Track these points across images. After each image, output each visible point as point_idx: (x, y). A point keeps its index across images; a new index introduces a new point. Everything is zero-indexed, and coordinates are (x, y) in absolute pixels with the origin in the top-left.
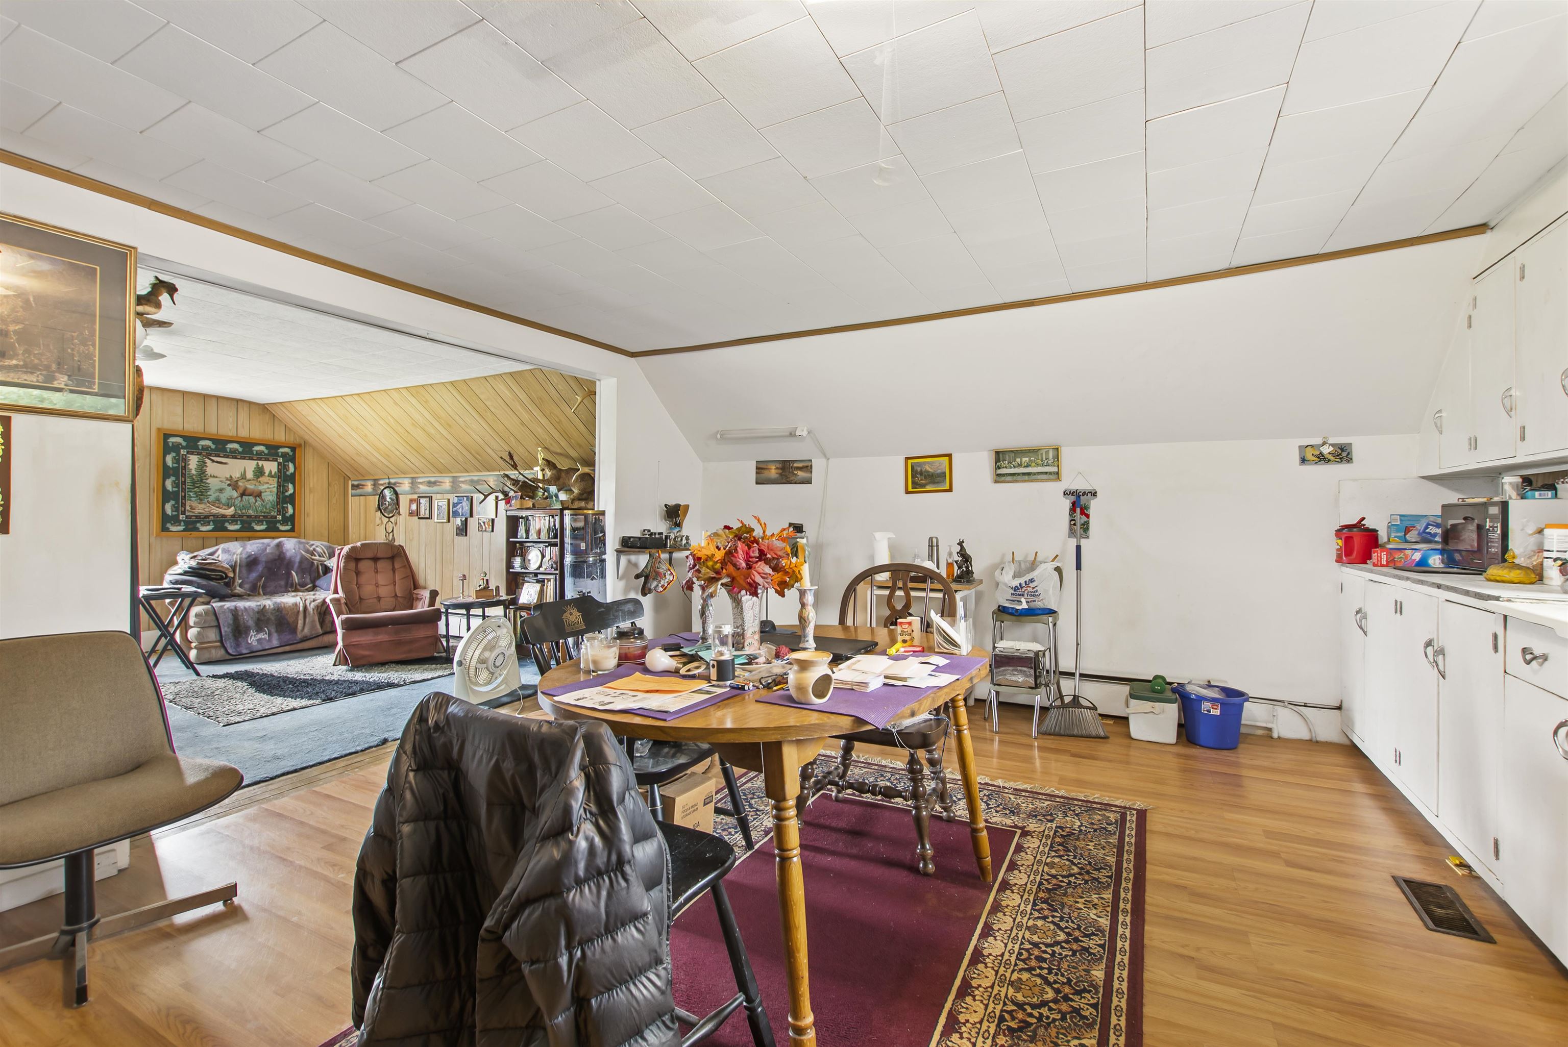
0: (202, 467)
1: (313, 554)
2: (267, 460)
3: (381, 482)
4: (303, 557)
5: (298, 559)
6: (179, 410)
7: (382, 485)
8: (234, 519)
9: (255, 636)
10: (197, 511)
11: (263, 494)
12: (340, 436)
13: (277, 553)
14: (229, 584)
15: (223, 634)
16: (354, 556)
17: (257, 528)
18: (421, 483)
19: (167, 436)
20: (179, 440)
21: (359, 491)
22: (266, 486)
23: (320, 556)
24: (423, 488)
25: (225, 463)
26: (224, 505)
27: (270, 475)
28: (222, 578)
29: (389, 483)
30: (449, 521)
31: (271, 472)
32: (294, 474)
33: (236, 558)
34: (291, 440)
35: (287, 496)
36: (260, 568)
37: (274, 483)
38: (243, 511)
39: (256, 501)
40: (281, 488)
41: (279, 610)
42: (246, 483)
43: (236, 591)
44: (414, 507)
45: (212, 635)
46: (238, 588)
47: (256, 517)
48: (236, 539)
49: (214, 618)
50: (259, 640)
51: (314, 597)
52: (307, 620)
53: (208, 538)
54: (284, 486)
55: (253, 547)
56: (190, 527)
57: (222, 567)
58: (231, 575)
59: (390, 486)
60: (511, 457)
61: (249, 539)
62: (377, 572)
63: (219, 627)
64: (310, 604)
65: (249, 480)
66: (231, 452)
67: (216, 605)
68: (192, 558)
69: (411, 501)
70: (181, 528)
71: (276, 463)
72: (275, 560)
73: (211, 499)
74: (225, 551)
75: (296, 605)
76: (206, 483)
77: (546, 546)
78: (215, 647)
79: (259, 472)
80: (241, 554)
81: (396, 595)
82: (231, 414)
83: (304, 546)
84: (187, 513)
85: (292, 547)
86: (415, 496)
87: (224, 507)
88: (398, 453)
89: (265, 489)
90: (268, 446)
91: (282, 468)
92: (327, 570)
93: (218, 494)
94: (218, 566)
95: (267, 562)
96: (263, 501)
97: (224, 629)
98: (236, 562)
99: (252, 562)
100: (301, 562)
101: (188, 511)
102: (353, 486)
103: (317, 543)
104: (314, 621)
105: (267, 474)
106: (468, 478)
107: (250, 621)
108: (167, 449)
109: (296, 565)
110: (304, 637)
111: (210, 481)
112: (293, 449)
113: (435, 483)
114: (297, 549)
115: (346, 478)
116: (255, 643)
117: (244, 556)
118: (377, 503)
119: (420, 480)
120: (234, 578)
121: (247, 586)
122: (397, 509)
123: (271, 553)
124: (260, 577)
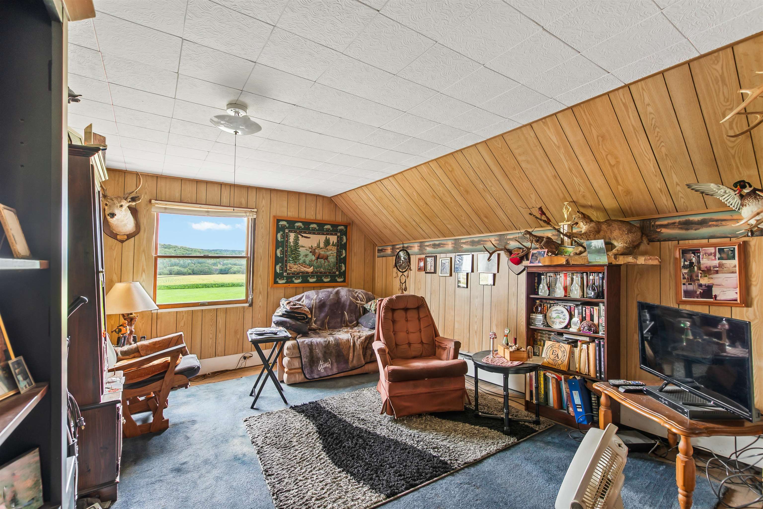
0: (296, 240)
1: (357, 300)
2: (332, 234)
3: (397, 247)
4: (351, 301)
5: (348, 303)
6: (285, 204)
7: (398, 248)
8: (312, 275)
9: (323, 365)
10: (293, 270)
11: (329, 258)
12: (375, 215)
13: (336, 299)
14: (309, 322)
15: (303, 363)
16: (391, 307)
17: (325, 280)
18: (427, 246)
19: (278, 221)
20: (284, 223)
21: (382, 254)
22: (330, 252)
23: (361, 301)
24: (429, 249)
25: (309, 238)
26: (307, 265)
27: (333, 245)
28: (304, 319)
29: (403, 247)
30: (451, 275)
31: (333, 242)
32: (346, 244)
33: (313, 303)
34: (345, 220)
35: (341, 258)
36: (326, 309)
37: (335, 249)
38: (318, 269)
39: (325, 262)
40: (339, 253)
41: (338, 344)
42: (320, 250)
43: (312, 326)
44: (422, 264)
45: (297, 364)
46: (314, 324)
47: (325, 273)
48: (314, 288)
49: (298, 351)
50: (325, 369)
51: (359, 334)
52: (355, 353)
53: (299, 287)
54: (340, 252)
55: (323, 294)
56: (289, 280)
57: (305, 311)
58: (310, 316)
59: (404, 249)
60: (543, 213)
61: (321, 288)
62: (407, 321)
63: (301, 357)
64: (357, 340)
65: (322, 248)
66: (312, 230)
67: (300, 340)
68: (287, 304)
69: (420, 260)
70: (284, 281)
71: (336, 236)
72: (335, 304)
73: (301, 261)
74: (308, 297)
75: (348, 341)
76: (298, 251)
77: (577, 305)
78: (298, 373)
79: (327, 242)
80: (316, 299)
81: (422, 341)
82: (313, 205)
83: (352, 294)
84: (288, 272)
85: (345, 294)
86: (423, 256)
87: (308, 267)
88: (414, 223)
89: (330, 254)
90: (332, 225)
91: (340, 239)
92: (365, 311)
93: (304, 258)
94: (302, 310)
95: (330, 305)
96: (329, 262)
97: (304, 360)
98: (313, 305)
99: (322, 305)
100: (350, 305)
101: (289, 270)
102: (378, 250)
103: (359, 291)
104: (359, 355)
105: (331, 244)
106: (469, 240)
107: (320, 354)
108: (279, 229)
109: (347, 307)
110: (353, 367)
111: (301, 249)
112: (346, 227)
113: (439, 245)
114: (348, 296)
115: (375, 245)
116: (322, 371)
117: (318, 301)
118: (394, 262)
119: (427, 244)
120: (311, 318)
121: (318, 323)
122: (409, 266)
123: (333, 299)
124: (326, 317)
